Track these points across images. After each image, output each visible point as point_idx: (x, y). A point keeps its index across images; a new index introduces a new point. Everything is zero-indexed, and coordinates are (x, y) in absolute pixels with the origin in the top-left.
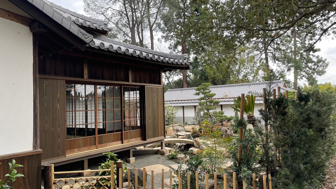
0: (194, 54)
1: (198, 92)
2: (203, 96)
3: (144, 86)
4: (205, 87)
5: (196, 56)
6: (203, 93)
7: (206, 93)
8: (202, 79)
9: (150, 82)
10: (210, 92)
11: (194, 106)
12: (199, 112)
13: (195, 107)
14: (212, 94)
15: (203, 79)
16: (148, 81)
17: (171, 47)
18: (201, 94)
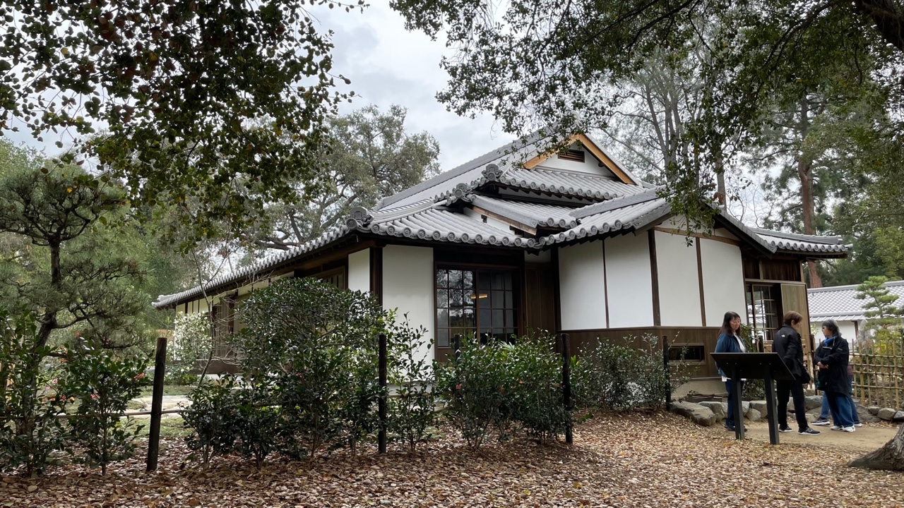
0: (837, 196)
1: (861, 293)
2: (872, 300)
3: (779, 284)
4: (876, 284)
5: (843, 201)
6: (872, 295)
7: (880, 294)
8: (867, 264)
9: (786, 279)
10: (886, 293)
11: (853, 321)
12: (866, 330)
13: (856, 323)
14: (891, 297)
15: (870, 264)
16: (782, 277)
17: (768, 184)
18: (868, 296)
